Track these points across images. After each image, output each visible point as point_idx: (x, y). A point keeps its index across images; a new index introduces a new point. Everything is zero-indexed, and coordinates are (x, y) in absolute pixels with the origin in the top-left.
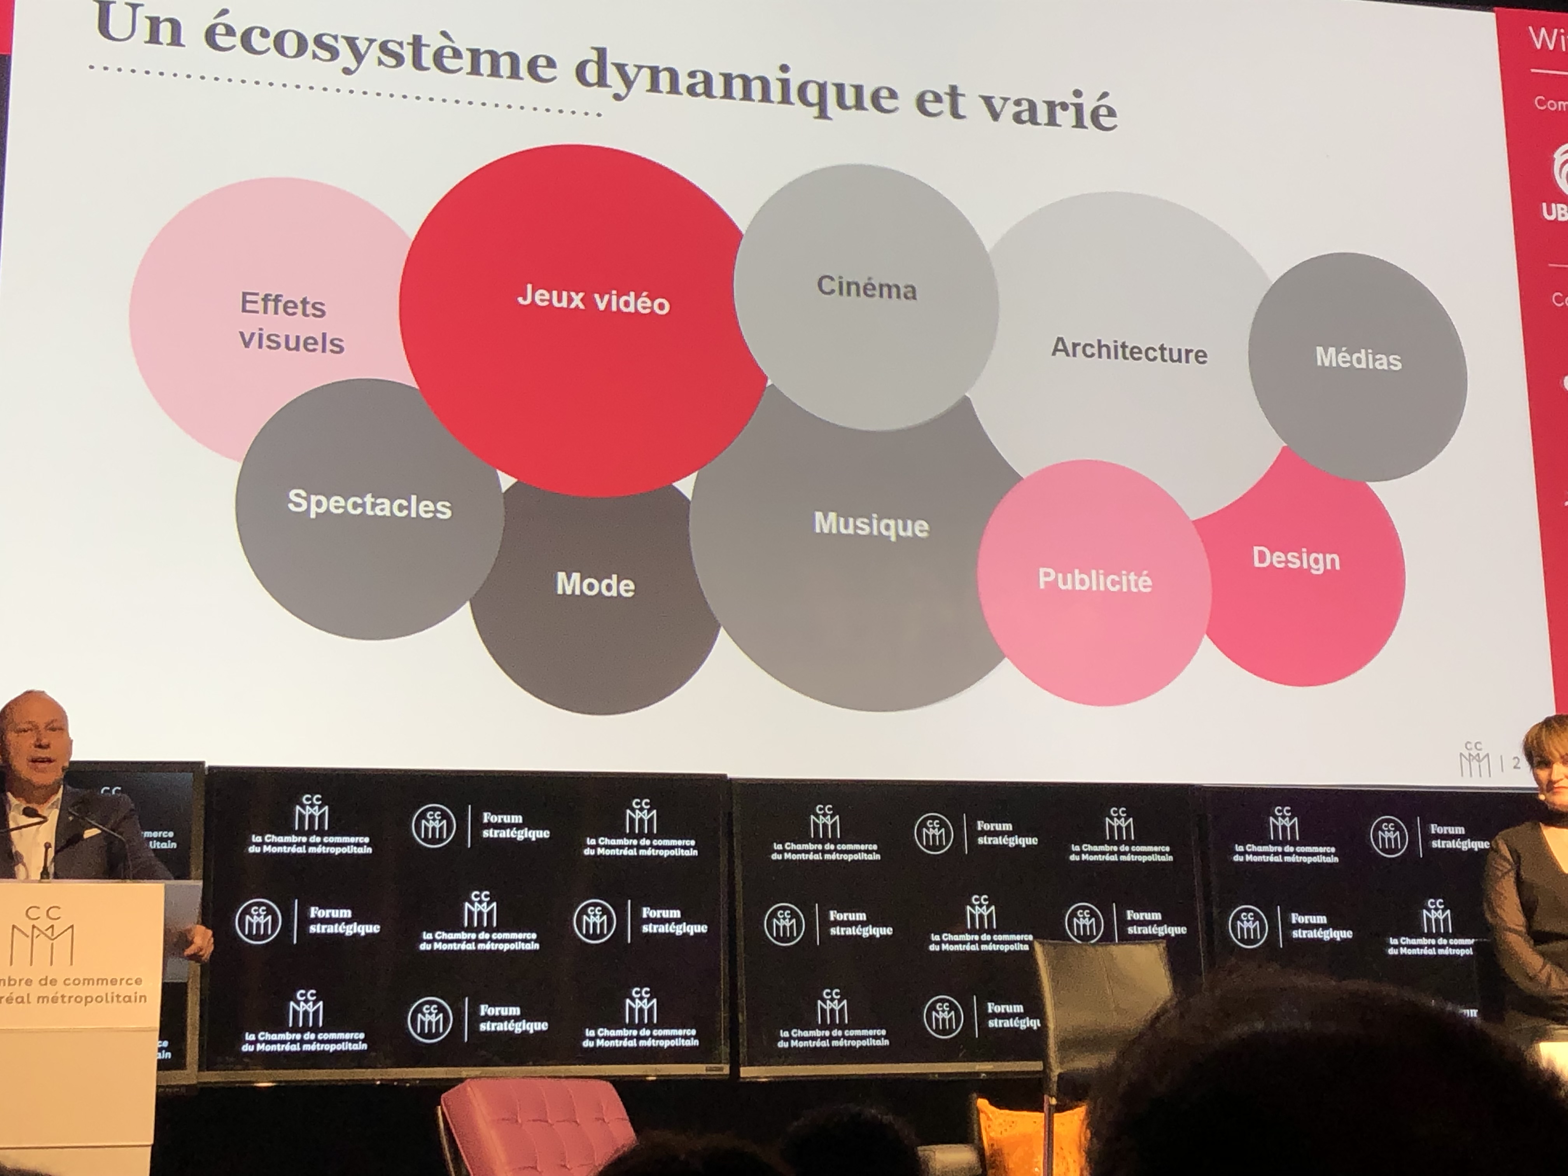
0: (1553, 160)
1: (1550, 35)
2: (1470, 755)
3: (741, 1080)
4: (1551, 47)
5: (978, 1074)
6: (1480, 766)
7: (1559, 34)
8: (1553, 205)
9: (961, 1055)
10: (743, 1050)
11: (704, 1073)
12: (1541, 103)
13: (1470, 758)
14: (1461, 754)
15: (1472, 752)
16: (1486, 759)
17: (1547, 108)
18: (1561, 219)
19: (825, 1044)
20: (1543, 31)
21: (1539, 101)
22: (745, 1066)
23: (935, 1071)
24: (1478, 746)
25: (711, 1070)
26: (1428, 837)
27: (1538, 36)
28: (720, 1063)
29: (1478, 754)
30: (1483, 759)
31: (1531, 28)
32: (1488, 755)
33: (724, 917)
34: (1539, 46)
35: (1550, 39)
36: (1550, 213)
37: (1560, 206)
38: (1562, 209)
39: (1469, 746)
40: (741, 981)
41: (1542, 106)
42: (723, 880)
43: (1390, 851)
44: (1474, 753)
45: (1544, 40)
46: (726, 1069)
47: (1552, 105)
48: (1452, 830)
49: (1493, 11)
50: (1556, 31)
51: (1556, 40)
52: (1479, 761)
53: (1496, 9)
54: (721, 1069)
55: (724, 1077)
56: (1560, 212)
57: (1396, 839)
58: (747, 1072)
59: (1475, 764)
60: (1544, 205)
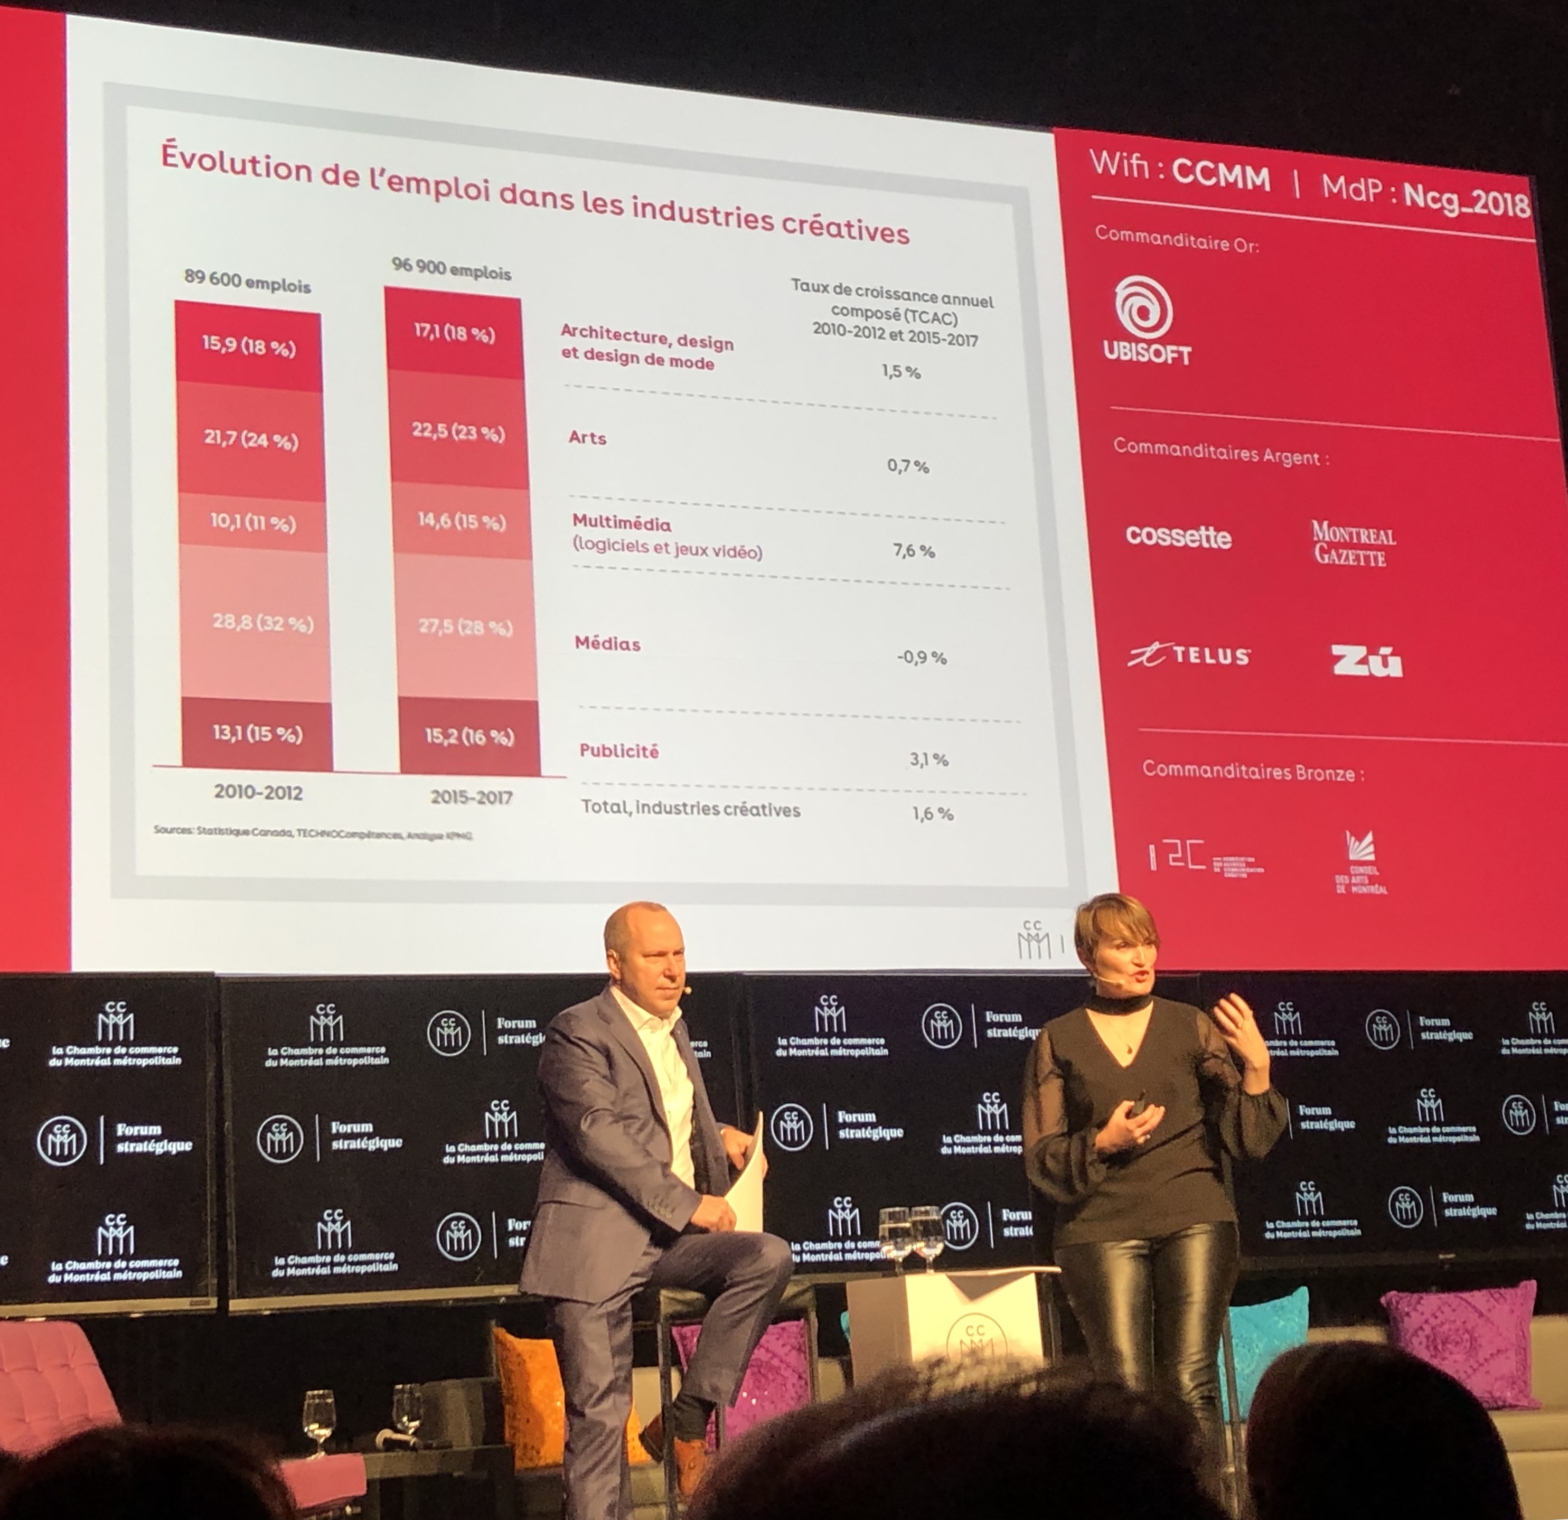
0: (1115, 295)
1: (1112, 159)
2: (1029, 935)
3: (230, 1315)
4: (1113, 172)
5: (497, 1298)
6: (1039, 947)
7: (1121, 158)
8: (1115, 343)
9: (478, 1278)
10: (233, 1283)
11: (188, 1307)
12: (1102, 232)
13: (1029, 938)
14: (1020, 935)
15: (1030, 932)
16: (1046, 939)
17: (1109, 238)
18: (1123, 358)
19: (326, 1271)
20: (1105, 154)
21: (1101, 229)
22: (234, 1298)
23: (450, 1297)
24: (1038, 926)
25: (196, 1304)
26: (984, 1026)
27: (1099, 160)
28: (207, 1295)
29: (1037, 935)
30: (1043, 939)
31: (1092, 151)
32: (1047, 935)
33: (210, 1131)
34: (1100, 170)
35: (1113, 164)
36: (1111, 351)
37: (1122, 344)
38: (1125, 347)
39: (1028, 925)
40: (231, 1203)
41: (1103, 235)
42: (211, 1091)
43: (943, 1042)
44: (1033, 932)
45: (1106, 164)
46: (213, 1303)
47: (1114, 235)
48: (1008, 1018)
49: (1051, 132)
50: (1118, 154)
51: (1118, 166)
52: (1039, 941)
53: (1055, 129)
54: (208, 1303)
55: (211, 1312)
56: (1122, 350)
57: (949, 1028)
58: (237, 1305)
59: (1034, 944)
60: (1106, 343)
